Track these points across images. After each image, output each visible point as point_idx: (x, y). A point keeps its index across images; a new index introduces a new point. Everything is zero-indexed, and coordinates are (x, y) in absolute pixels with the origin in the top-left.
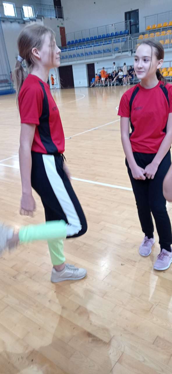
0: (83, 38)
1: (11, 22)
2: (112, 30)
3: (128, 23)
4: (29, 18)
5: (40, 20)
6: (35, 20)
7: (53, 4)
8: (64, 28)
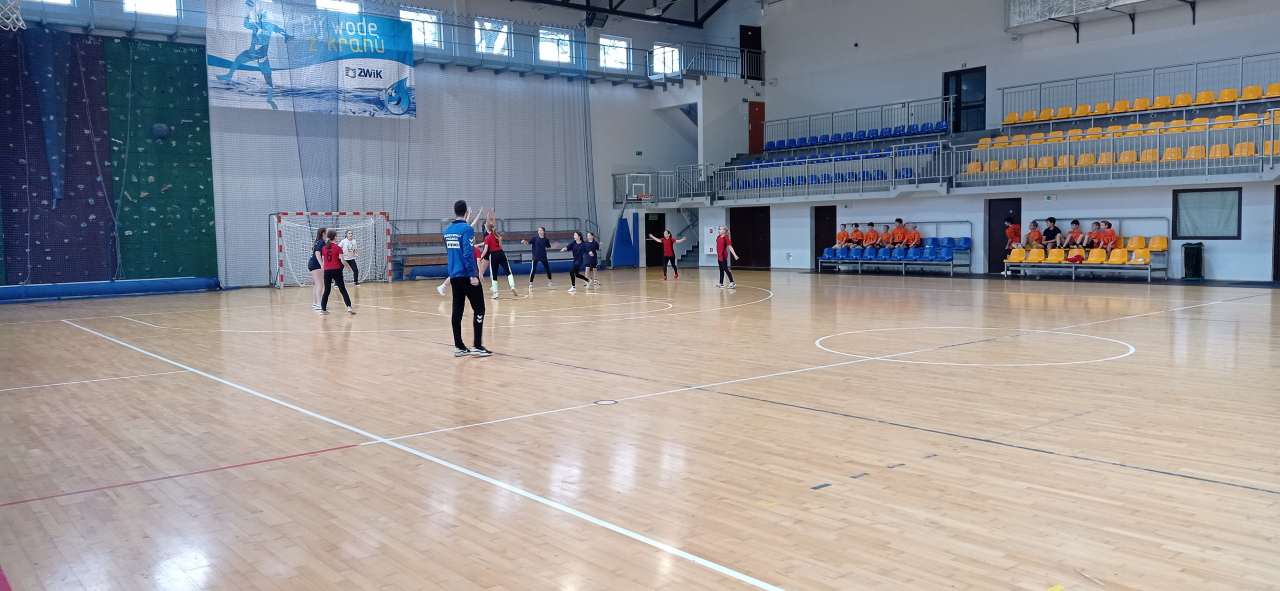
1: (615, 83)
2: (899, 120)
3: (951, 101)
4: (665, 74)
5: (694, 82)
6: (681, 82)
7: (737, 43)
8: (761, 106)
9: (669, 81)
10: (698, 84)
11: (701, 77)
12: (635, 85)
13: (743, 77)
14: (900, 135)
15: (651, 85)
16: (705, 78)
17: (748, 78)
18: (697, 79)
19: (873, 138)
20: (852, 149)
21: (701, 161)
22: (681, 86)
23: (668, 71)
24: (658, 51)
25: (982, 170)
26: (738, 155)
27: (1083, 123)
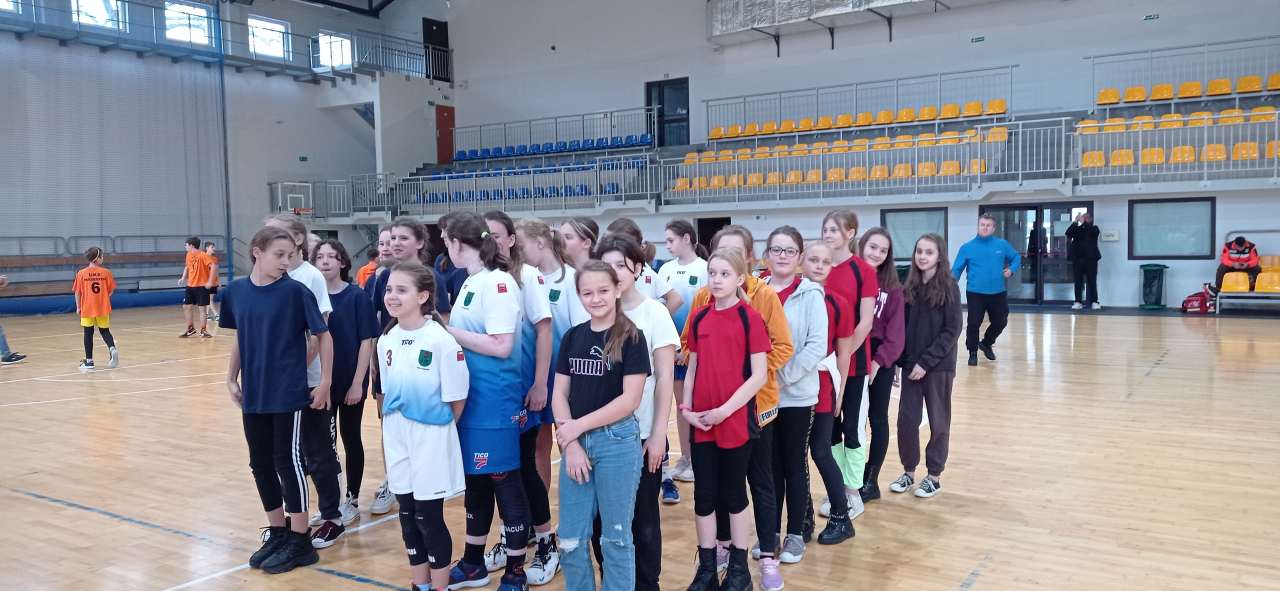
0: (509, 145)
1: (268, 74)
2: (601, 131)
3: (655, 113)
4: (333, 68)
5: (369, 77)
6: (353, 77)
7: (420, 38)
8: (451, 111)
9: (337, 75)
10: (374, 80)
11: (378, 73)
12: (296, 78)
13: (428, 77)
14: (604, 148)
15: (316, 80)
16: (382, 75)
17: (434, 78)
18: (373, 75)
19: (575, 150)
20: (553, 162)
21: (379, 169)
22: (354, 82)
23: (337, 64)
24: (324, 40)
25: (691, 186)
26: (424, 164)
27: (788, 139)
